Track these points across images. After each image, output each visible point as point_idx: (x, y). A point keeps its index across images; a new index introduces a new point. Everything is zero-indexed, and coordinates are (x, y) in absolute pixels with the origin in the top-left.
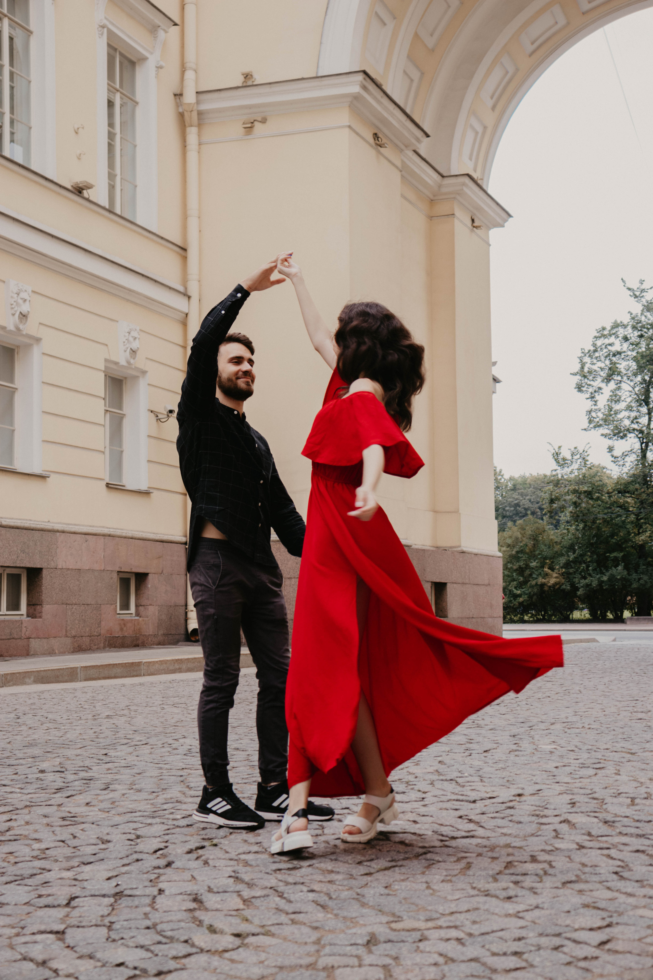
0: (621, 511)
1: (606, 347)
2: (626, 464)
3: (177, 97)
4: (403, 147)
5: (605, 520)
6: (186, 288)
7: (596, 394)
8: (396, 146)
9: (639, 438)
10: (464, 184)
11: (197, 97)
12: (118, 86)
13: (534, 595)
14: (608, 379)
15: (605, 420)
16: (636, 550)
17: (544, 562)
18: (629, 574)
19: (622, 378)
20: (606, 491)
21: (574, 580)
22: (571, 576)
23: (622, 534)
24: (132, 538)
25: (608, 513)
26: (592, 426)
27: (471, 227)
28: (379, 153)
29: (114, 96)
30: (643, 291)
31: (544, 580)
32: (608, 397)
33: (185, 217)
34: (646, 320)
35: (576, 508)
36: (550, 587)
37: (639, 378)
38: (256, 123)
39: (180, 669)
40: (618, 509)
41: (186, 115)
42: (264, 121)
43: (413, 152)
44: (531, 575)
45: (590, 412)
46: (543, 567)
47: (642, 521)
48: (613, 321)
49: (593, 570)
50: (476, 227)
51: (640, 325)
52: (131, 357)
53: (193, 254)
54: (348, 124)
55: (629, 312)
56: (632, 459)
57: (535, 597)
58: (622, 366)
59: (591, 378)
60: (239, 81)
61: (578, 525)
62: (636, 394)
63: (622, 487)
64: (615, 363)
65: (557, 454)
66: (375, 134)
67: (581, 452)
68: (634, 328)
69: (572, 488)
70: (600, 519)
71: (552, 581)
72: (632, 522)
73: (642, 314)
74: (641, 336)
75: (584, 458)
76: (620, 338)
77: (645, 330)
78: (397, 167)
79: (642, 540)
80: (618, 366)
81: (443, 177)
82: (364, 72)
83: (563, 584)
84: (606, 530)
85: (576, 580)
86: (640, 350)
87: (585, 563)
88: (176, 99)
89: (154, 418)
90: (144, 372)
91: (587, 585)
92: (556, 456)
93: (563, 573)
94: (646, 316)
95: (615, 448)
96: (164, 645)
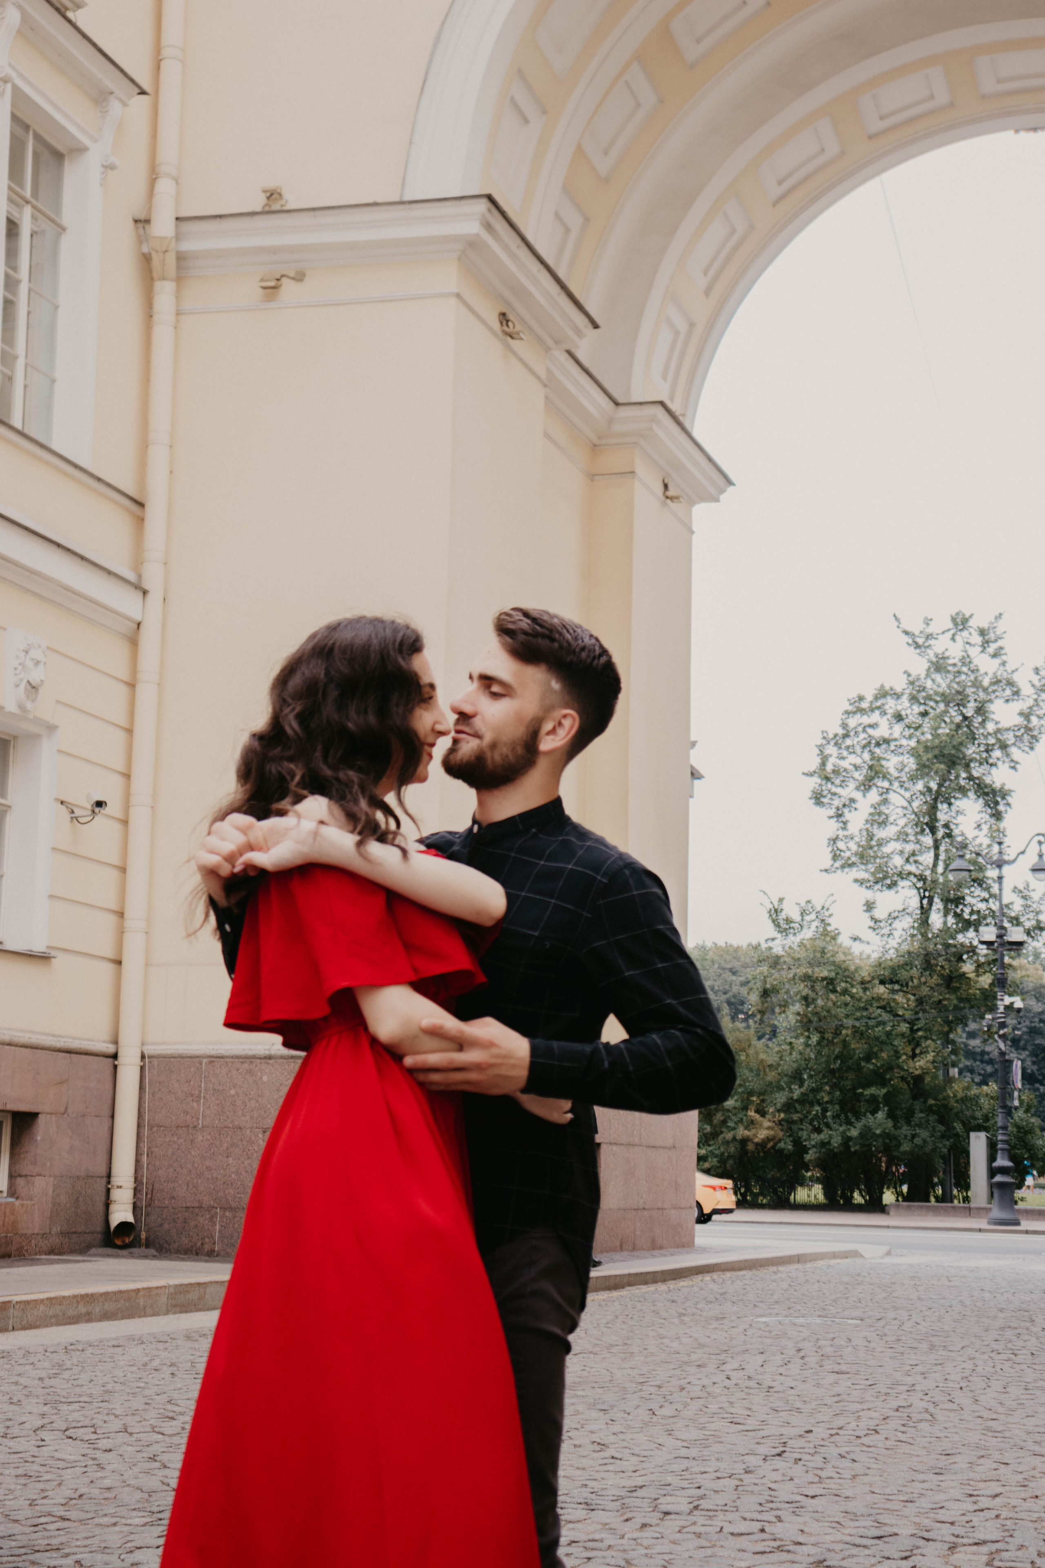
0: (885, 1016)
1: (864, 731)
2: (894, 932)
3: (140, 225)
4: (550, 343)
5: (856, 1030)
6: (140, 576)
7: (846, 810)
8: (539, 339)
9: (918, 889)
10: (654, 419)
11: (177, 227)
12: (28, 193)
13: (729, 1157)
14: (866, 785)
15: (862, 856)
16: (908, 1083)
17: (748, 1099)
18: (895, 1127)
19: (891, 784)
20: (859, 979)
21: (800, 1133)
22: (795, 1127)
23: (884, 1055)
24: (10, 1044)
25: (862, 1017)
26: (838, 864)
27: (662, 498)
28: (508, 347)
29: (21, 213)
30: (929, 637)
31: (747, 1133)
32: (865, 816)
33: (144, 445)
34: (935, 687)
35: (808, 1006)
36: (757, 1144)
37: (920, 786)
38: (284, 280)
39: (88, 1313)
40: (879, 1011)
41: (156, 259)
42: (299, 277)
43: (566, 355)
44: (724, 1122)
45: (834, 840)
46: (745, 1108)
47: (920, 1033)
48: (878, 686)
49: (834, 1117)
50: (671, 498)
51: (924, 694)
52: (28, 697)
53: (155, 512)
54: (456, 291)
55: (905, 672)
56: (905, 924)
57: (731, 1162)
58: (891, 764)
59: (837, 782)
60: (257, 202)
61: (809, 1037)
62: (914, 812)
63: (887, 973)
64: (879, 759)
65: (776, 911)
66: (503, 314)
67: (819, 908)
68: (914, 699)
69: (801, 971)
70: (847, 1028)
71: (762, 1135)
72: (903, 1035)
73: (928, 675)
74: (925, 714)
75: (823, 921)
76: (889, 716)
77: (932, 704)
78: (538, 378)
79: (921, 1067)
80: (883, 763)
81: (617, 404)
82: (490, 198)
83: (780, 1141)
84: (858, 1047)
85: (804, 1135)
86: (923, 738)
87: (820, 1104)
88: (137, 228)
89: (67, 816)
90: (51, 728)
91: (823, 1144)
92: (775, 913)
93: (780, 1121)
94: (933, 680)
95: (878, 904)
96: (60, 1254)
